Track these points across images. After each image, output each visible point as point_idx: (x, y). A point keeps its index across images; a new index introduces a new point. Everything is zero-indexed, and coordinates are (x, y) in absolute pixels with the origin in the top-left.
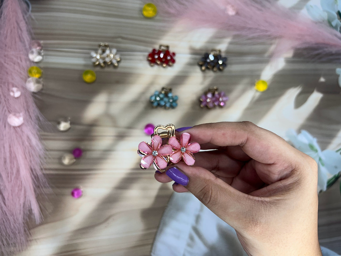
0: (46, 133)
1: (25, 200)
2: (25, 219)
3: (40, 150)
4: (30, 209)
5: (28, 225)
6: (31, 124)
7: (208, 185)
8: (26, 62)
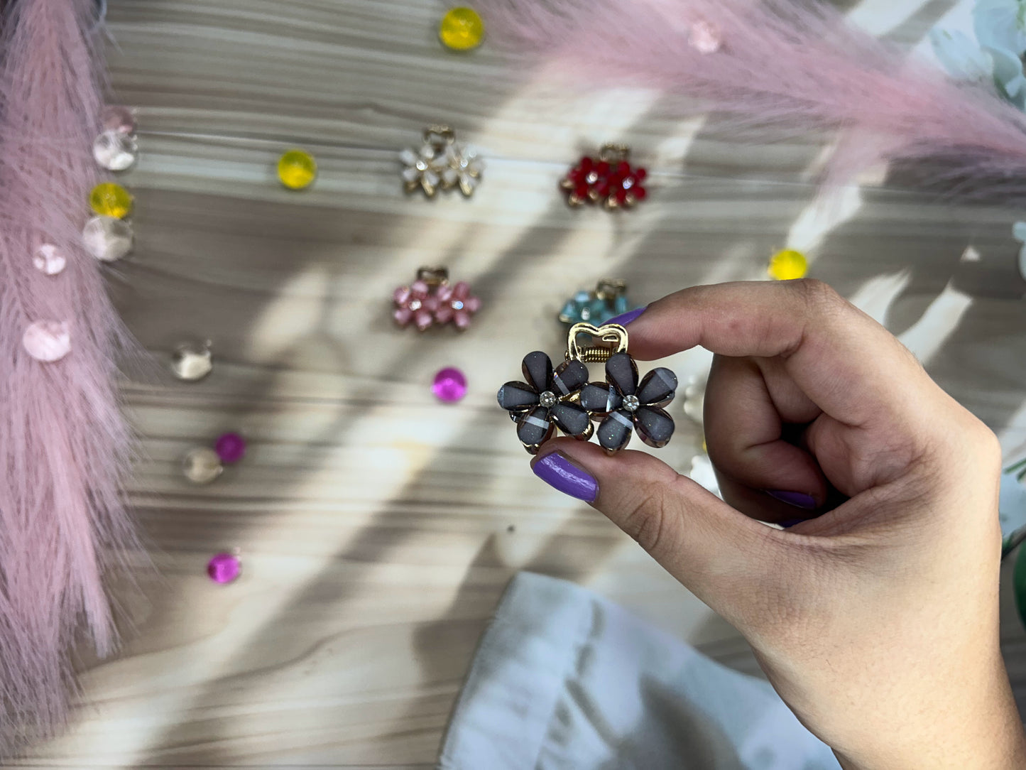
0: (138, 386)
1: (68, 581)
2: (65, 640)
3: (118, 434)
4: (81, 611)
5: (73, 659)
6: (95, 357)
7: (652, 497)
8: (85, 171)
